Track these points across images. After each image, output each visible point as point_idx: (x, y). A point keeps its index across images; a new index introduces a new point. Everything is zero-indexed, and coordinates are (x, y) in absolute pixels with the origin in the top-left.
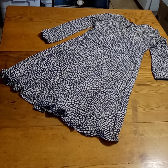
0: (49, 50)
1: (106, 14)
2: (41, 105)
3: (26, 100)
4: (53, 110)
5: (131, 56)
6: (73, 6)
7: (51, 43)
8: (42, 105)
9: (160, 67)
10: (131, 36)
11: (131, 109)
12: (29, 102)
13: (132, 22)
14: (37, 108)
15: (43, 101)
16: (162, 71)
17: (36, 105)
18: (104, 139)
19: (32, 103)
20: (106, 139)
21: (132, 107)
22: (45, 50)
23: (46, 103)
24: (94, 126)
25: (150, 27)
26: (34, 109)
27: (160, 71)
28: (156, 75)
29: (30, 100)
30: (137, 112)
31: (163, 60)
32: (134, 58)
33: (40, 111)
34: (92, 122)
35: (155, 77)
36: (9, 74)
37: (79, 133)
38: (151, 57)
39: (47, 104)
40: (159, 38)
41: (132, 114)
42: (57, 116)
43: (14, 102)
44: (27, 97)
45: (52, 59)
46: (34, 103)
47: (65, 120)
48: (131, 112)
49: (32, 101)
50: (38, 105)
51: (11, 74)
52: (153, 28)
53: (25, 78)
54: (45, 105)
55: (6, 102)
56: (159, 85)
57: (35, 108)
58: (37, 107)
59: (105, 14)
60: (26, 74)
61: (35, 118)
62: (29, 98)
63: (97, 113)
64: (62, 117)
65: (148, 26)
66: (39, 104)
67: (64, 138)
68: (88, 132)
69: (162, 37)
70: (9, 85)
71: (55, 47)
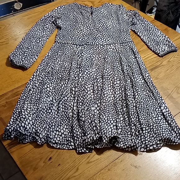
0: (35, 76)
1: (58, 8)
2: (84, 145)
3: (62, 149)
4: (104, 143)
5: (121, 43)
6: (11, 13)
7: (29, 67)
8: (86, 144)
9: (155, 42)
10: (102, 21)
11: (167, 99)
12: (67, 148)
13: (91, 6)
14: (83, 151)
15: (85, 140)
16: (159, 45)
17: (79, 148)
18: (174, 144)
19: (72, 148)
20: (177, 143)
21: (166, 97)
22: (30, 80)
23: (89, 140)
24: (153, 136)
25: (112, 4)
26: (79, 153)
27: (157, 46)
28: (158, 52)
29: (66, 146)
30: (174, 99)
31: (152, 34)
32: (125, 44)
33: (87, 151)
34: (147, 133)
35: (160, 55)
36: (22, 129)
37: (145, 153)
38: (138, 36)
39: (91, 140)
40: (129, 12)
41: (172, 103)
42: (110, 147)
43: (51, 158)
44: (60, 144)
45: (48, 86)
46: (73, 147)
47: (122, 147)
48: (170, 102)
49: (69, 146)
50: (81, 146)
51: (23, 127)
52: (115, 5)
53: (38, 123)
54: (90, 142)
55: (42, 164)
56: (169, 61)
57: (80, 151)
58: (81, 150)
59: (56, 8)
60: (37, 119)
61: (88, 163)
62: (63, 144)
63: (144, 121)
64: (117, 146)
65: (109, 4)
66: (82, 144)
67: (136, 167)
68: (155, 146)
69: (131, 11)
70: (28, 142)
71: (38, 70)
